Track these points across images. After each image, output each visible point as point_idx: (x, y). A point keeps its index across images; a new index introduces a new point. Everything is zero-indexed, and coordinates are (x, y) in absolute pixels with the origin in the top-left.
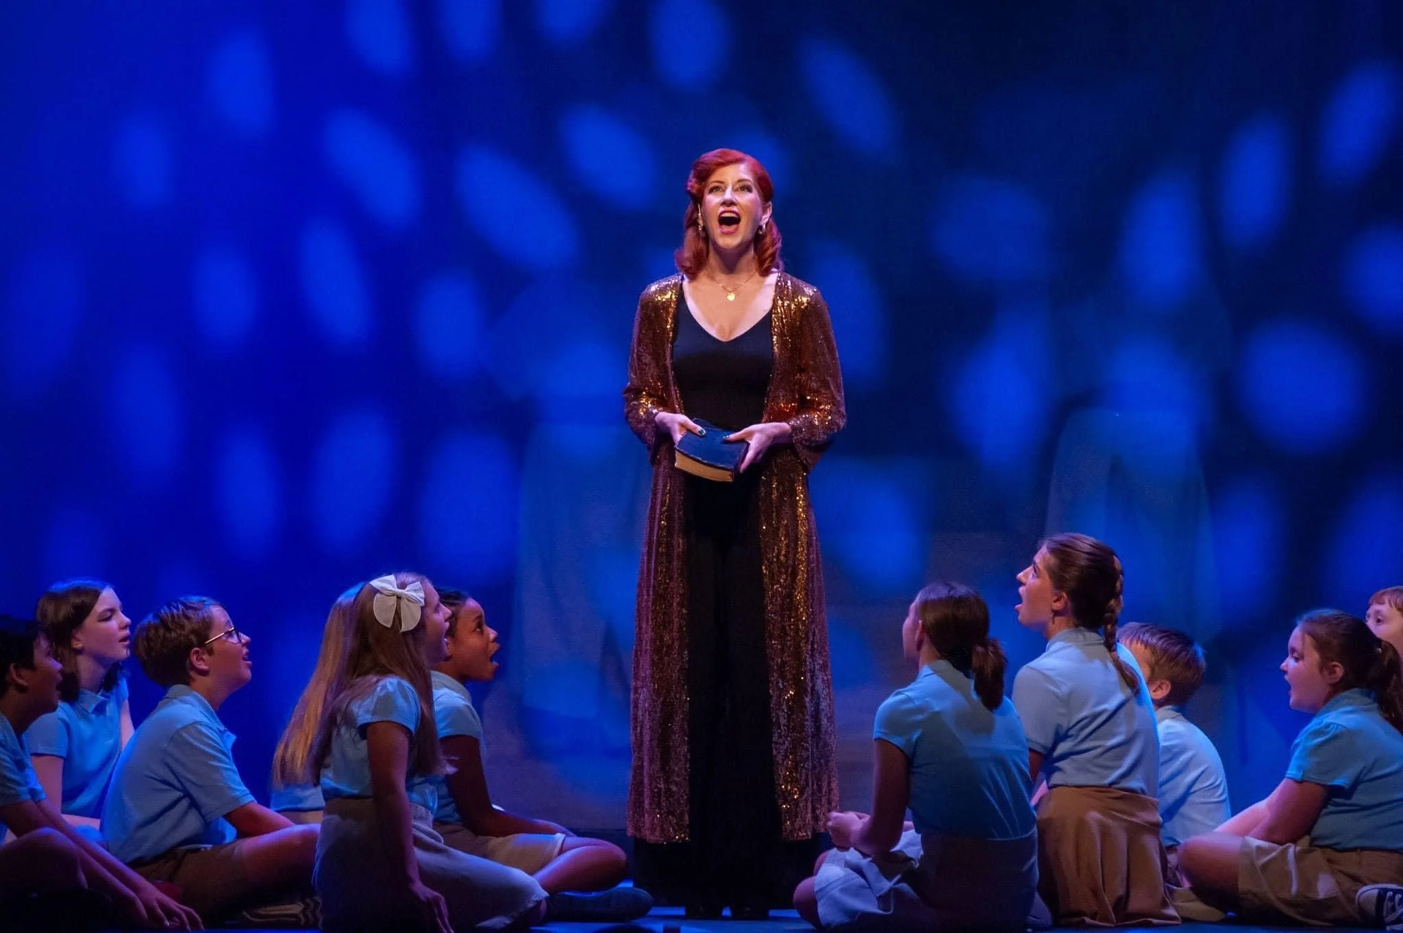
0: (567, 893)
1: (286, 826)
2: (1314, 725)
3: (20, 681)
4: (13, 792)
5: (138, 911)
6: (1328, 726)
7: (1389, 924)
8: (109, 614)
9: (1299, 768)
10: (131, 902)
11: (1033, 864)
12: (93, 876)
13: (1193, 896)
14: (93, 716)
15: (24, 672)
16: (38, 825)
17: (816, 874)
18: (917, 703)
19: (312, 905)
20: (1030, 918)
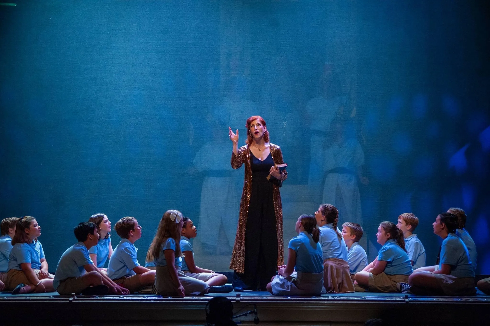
0: (213, 286)
1: (148, 271)
2: (383, 248)
3: (90, 238)
4: (87, 262)
5: (115, 290)
6: (386, 248)
7: (402, 291)
8: (106, 221)
9: (380, 258)
10: (113, 288)
11: (322, 279)
12: (104, 281)
13: (358, 286)
14: (103, 245)
15: (91, 235)
16: (93, 270)
17: (272, 282)
18: (299, 240)
19: (154, 289)
20: (321, 292)
